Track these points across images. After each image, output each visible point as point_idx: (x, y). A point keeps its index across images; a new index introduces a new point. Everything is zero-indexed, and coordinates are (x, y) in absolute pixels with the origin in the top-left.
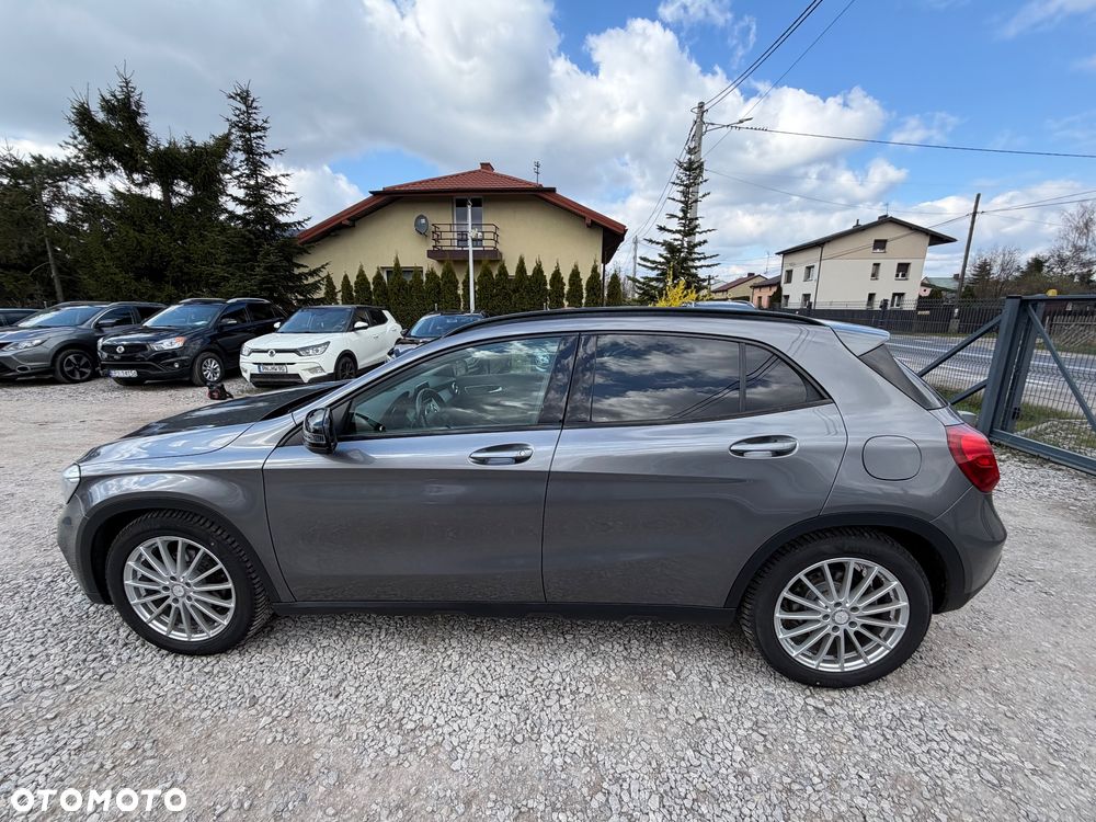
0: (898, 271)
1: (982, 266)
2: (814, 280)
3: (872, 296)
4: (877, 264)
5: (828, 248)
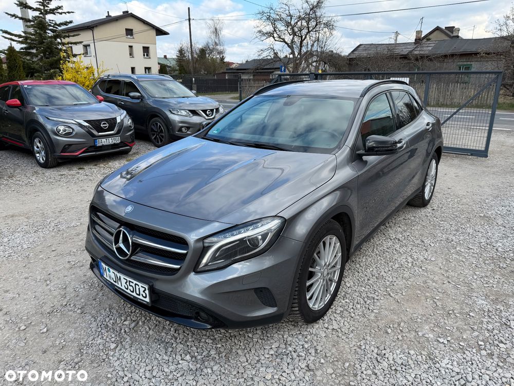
0: (144, 52)
1: (181, 51)
2: (93, 56)
3: (133, 69)
4: (131, 47)
5: (96, 31)
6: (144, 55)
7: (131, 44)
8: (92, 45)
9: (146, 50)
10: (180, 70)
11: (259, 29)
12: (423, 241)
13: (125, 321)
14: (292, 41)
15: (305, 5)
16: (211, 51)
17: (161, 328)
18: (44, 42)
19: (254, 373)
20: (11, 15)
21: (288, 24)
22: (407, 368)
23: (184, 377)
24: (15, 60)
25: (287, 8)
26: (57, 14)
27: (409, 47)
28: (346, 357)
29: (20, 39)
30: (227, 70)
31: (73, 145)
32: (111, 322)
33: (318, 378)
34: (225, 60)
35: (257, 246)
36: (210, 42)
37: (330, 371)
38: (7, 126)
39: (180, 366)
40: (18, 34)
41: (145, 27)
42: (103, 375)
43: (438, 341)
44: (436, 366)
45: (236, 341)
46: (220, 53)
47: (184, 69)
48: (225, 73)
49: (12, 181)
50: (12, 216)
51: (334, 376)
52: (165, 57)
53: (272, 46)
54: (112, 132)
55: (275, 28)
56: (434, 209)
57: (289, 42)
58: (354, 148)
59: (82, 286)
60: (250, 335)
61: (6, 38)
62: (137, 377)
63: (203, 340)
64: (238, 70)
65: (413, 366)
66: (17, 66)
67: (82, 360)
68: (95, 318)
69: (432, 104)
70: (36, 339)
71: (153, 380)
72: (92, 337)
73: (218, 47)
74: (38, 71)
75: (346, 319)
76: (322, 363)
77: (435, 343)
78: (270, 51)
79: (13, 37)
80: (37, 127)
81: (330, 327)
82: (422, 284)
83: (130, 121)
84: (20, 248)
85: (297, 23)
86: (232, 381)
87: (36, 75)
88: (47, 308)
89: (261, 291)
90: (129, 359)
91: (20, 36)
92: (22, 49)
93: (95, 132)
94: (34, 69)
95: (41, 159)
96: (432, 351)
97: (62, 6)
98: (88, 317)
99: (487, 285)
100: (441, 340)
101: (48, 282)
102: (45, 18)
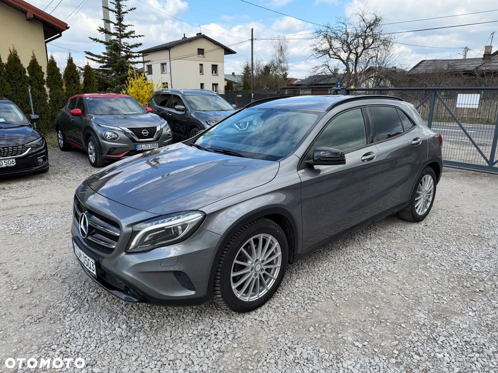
0: (213, 69)
1: (247, 69)
2: (168, 73)
3: (202, 85)
4: (201, 65)
5: (173, 51)
6: (213, 73)
7: (201, 63)
8: (168, 63)
9: (215, 68)
10: (244, 86)
11: (315, 47)
12: (395, 254)
13: (92, 292)
14: (348, 58)
15: (363, 23)
16: (276, 68)
17: (116, 301)
18: (117, 62)
19: (171, 346)
20: (93, 39)
21: (344, 42)
22: (309, 363)
23: (113, 341)
24: (90, 76)
25: (344, 27)
26: (130, 37)
27: (476, 63)
28: (259, 345)
29: (99, 59)
30: (288, 85)
31: (117, 149)
32: (81, 291)
33: (224, 359)
34: (288, 77)
35: (178, 235)
36: (275, 60)
37: (238, 355)
38: (75, 132)
39: (114, 332)
40: (98, 54)
41: (215, 47)
42: (54, 330)
43: (354, 344)
44: (338, 365)
45: (170, 320)
46: (284, 69)
47: (247, 85)
48: (285, 88)
49: (64, 176)
50: (52, 204)
51: (239, 359)
52: (233, 74)
53: (327, 63)
54: (152, 139)
55: (331, 46)
56: (427, 225)
57: (345, 59)
58: (305, 156)
59: (74, 262)
60: (184, 316)
61: (88, 58)
62: (77, 335)
63: (144, 315)
64: (297, 85)
65: (315, 362)
66: (91, 82)
67: (44, 316)
68: (70, 287)
69: (493, 121)
70: (20, 297)
71: (89, 339)
72: (60, 301)
73: (282, 65)
74: (111, 86)
75: (277, 314)
76: (234, 348)
77: (351, 345)
78: (324, 67)
79: (94, 58)
80: (91, 132)
81: (259, 319)
82: (370, 293)
83: (169, 130)
84: (44, 229)
85: (353, 40)
86: (151, 350)
87: (108, 89)
88: (40, 276)
89: (180, 275)
90: (79, 321)
91: (99, 57)
92: (101, 67)
93: (136, 139)
94: (107, 84)
95: (92, 160)
96: (342, 352)
97: (134, 31)
98: (66, 286)
99: (438, 301)
100: (356, 344)
101: (51, 256)
102: (120, 42)
